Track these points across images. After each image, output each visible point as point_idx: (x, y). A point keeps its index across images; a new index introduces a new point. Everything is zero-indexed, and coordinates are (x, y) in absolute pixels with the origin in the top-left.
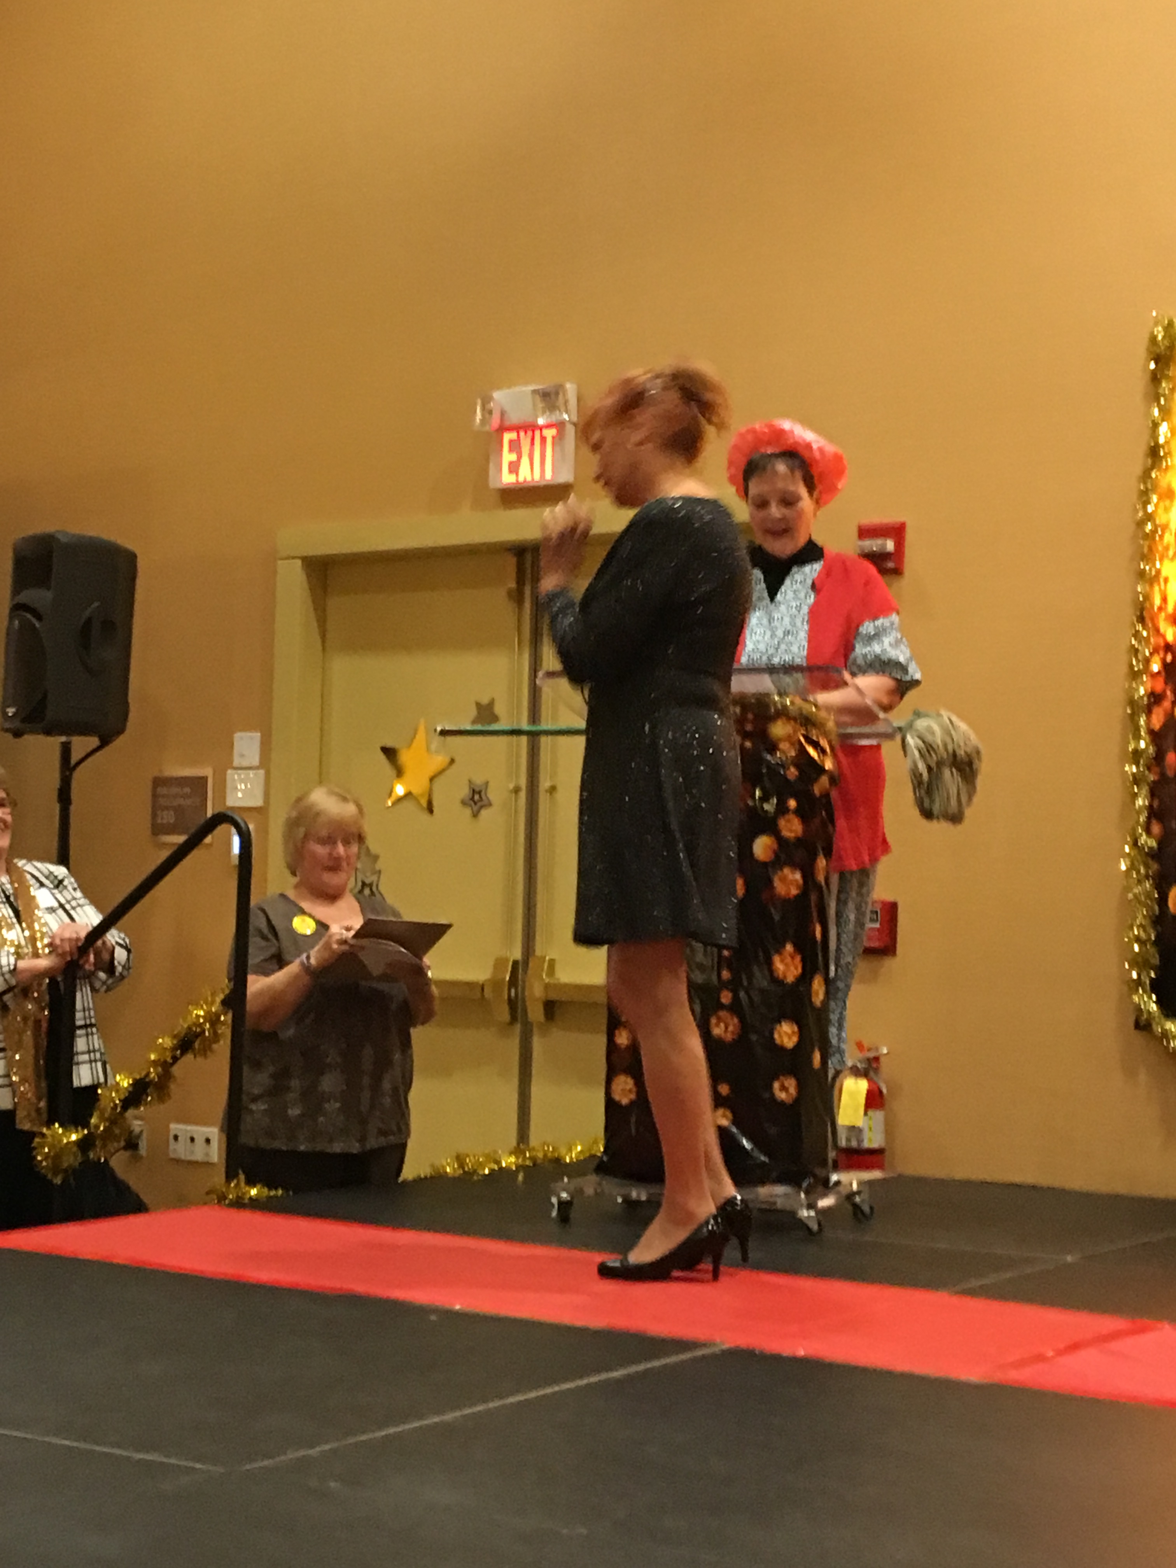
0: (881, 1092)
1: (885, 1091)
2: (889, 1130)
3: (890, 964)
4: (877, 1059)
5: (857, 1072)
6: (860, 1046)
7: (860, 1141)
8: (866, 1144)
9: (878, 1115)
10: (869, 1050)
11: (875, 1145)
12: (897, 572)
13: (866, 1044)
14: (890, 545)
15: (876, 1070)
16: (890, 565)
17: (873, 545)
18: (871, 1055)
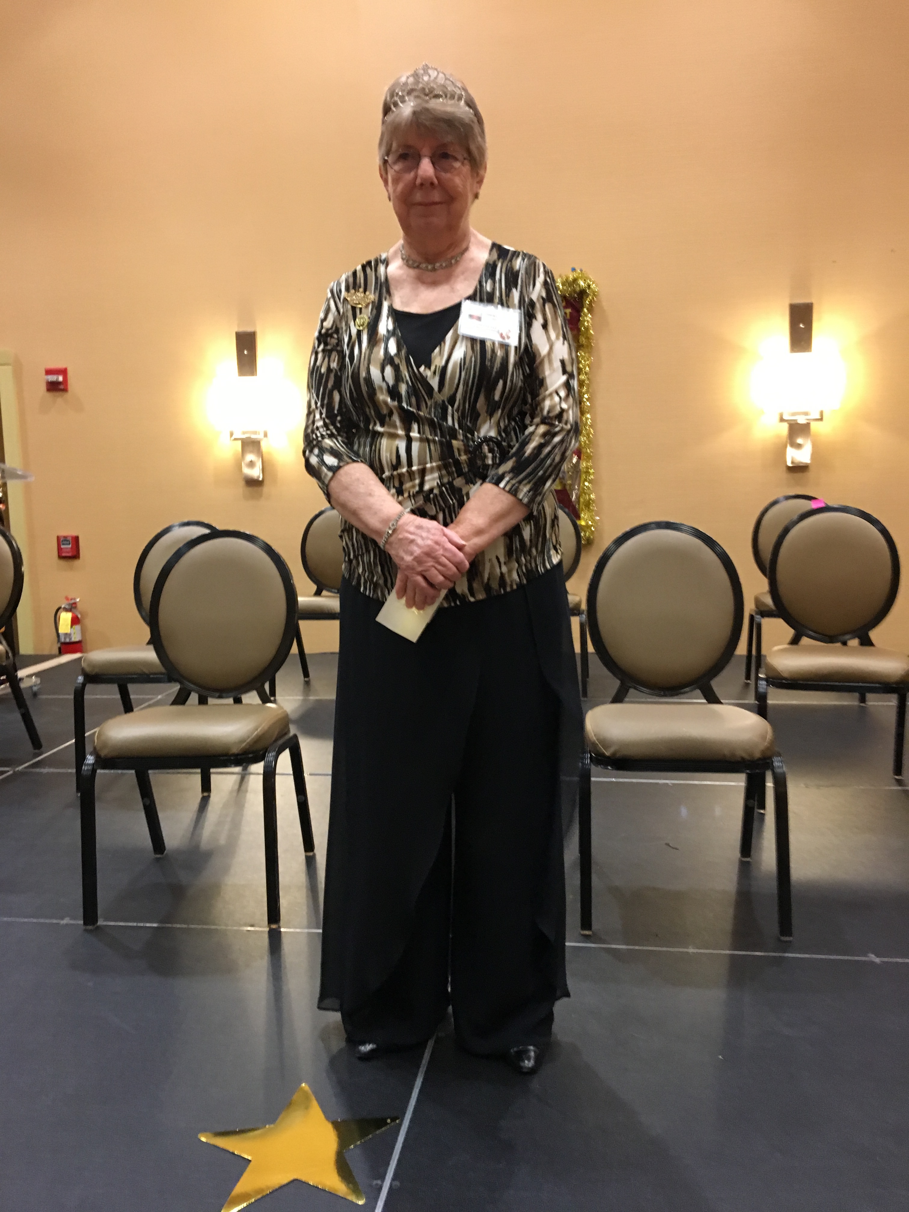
0: (77, 617)
1: (79, 616)
2: (83, 632)
3: (76, 563)
4: (75, 603)
5: (66, 610)
6: (67, 599)
7: (70, 639)
8: (73, 640)
9: (77, 627)
10: (71, 600)
11: (77, 639)
12: (65, 390)
13: (70, 597)
14: (61, 379)
15: (75, 607)
16: (62, 387)
17: (52, 378)
18: (73, 601)
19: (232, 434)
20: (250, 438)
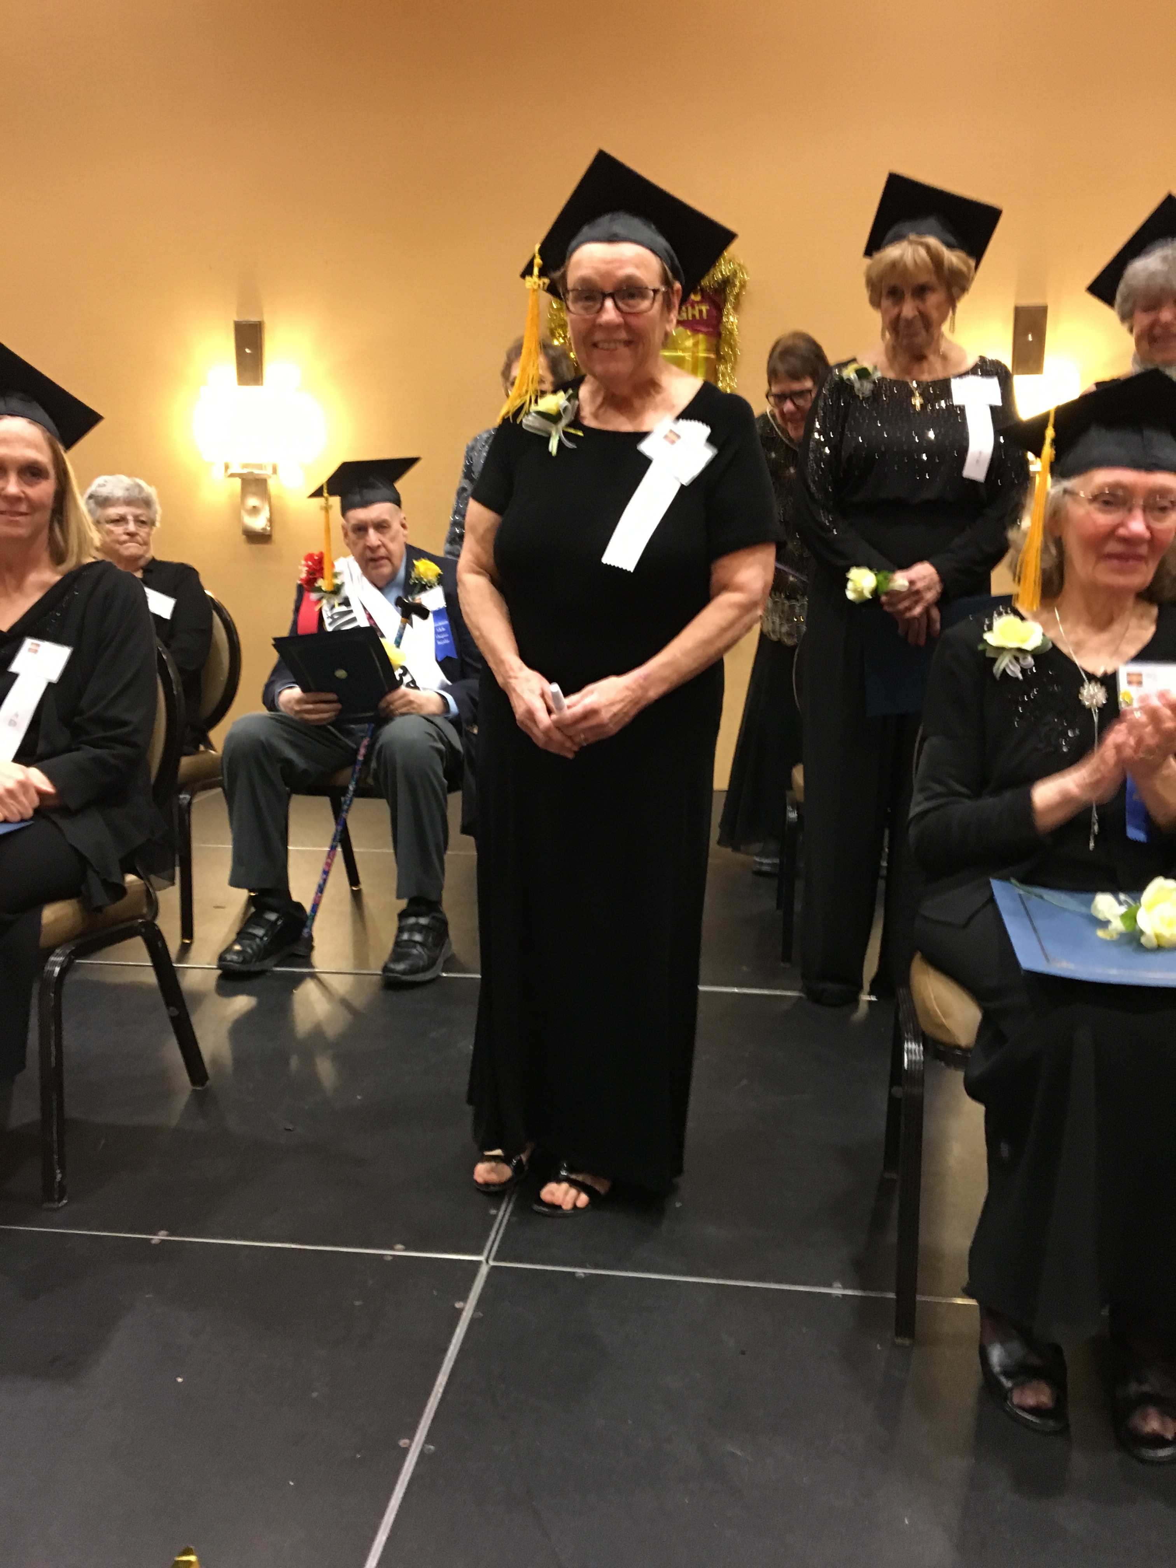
19: (227, 467)
20: (252, 473)
